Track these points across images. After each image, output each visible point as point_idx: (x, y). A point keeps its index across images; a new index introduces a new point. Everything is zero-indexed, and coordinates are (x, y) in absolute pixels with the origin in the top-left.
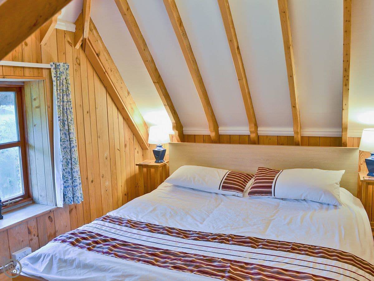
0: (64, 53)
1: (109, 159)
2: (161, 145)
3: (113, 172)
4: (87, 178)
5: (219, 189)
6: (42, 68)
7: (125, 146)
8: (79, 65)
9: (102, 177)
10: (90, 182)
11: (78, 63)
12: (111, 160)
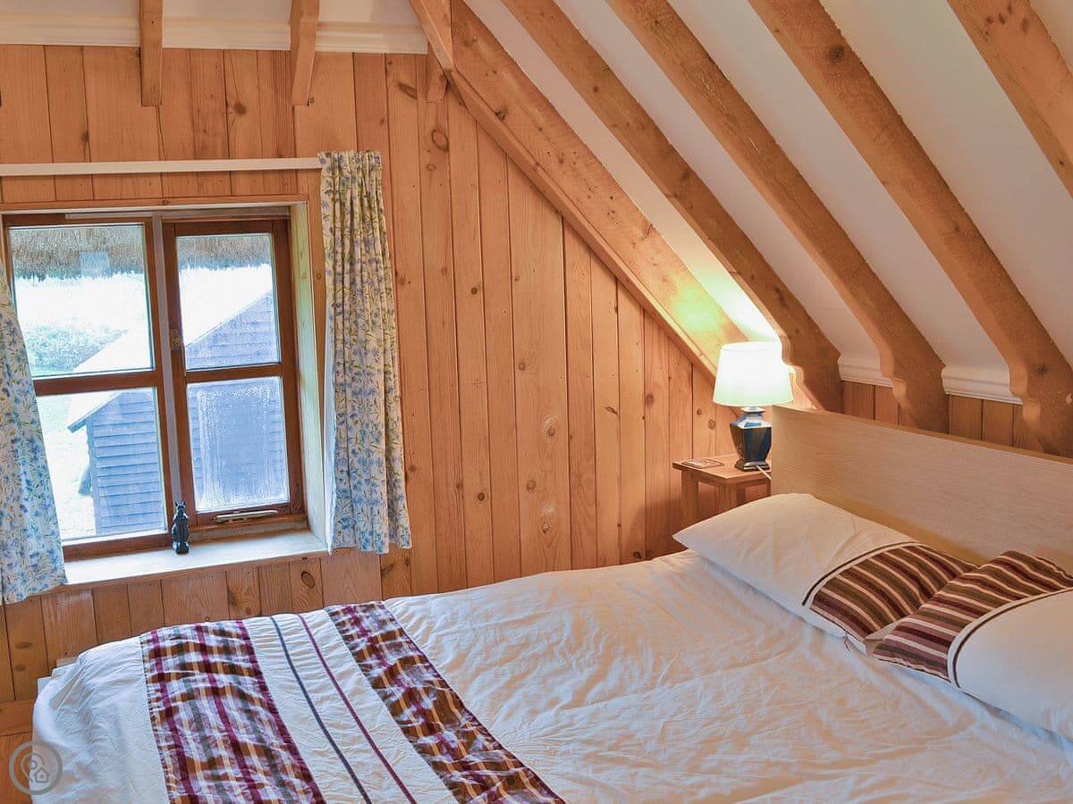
0: (382, 121)
1: (562, 435)
2: (759, 410)
3: (580, 476)
4: (460, 486)
5: (804, 604)
6: (296, 171)
7: (649, 399)
8: (446, 149)
9: (528, 488)
10: (470, 498)
11: (439, 147)
12: (573, 443)
